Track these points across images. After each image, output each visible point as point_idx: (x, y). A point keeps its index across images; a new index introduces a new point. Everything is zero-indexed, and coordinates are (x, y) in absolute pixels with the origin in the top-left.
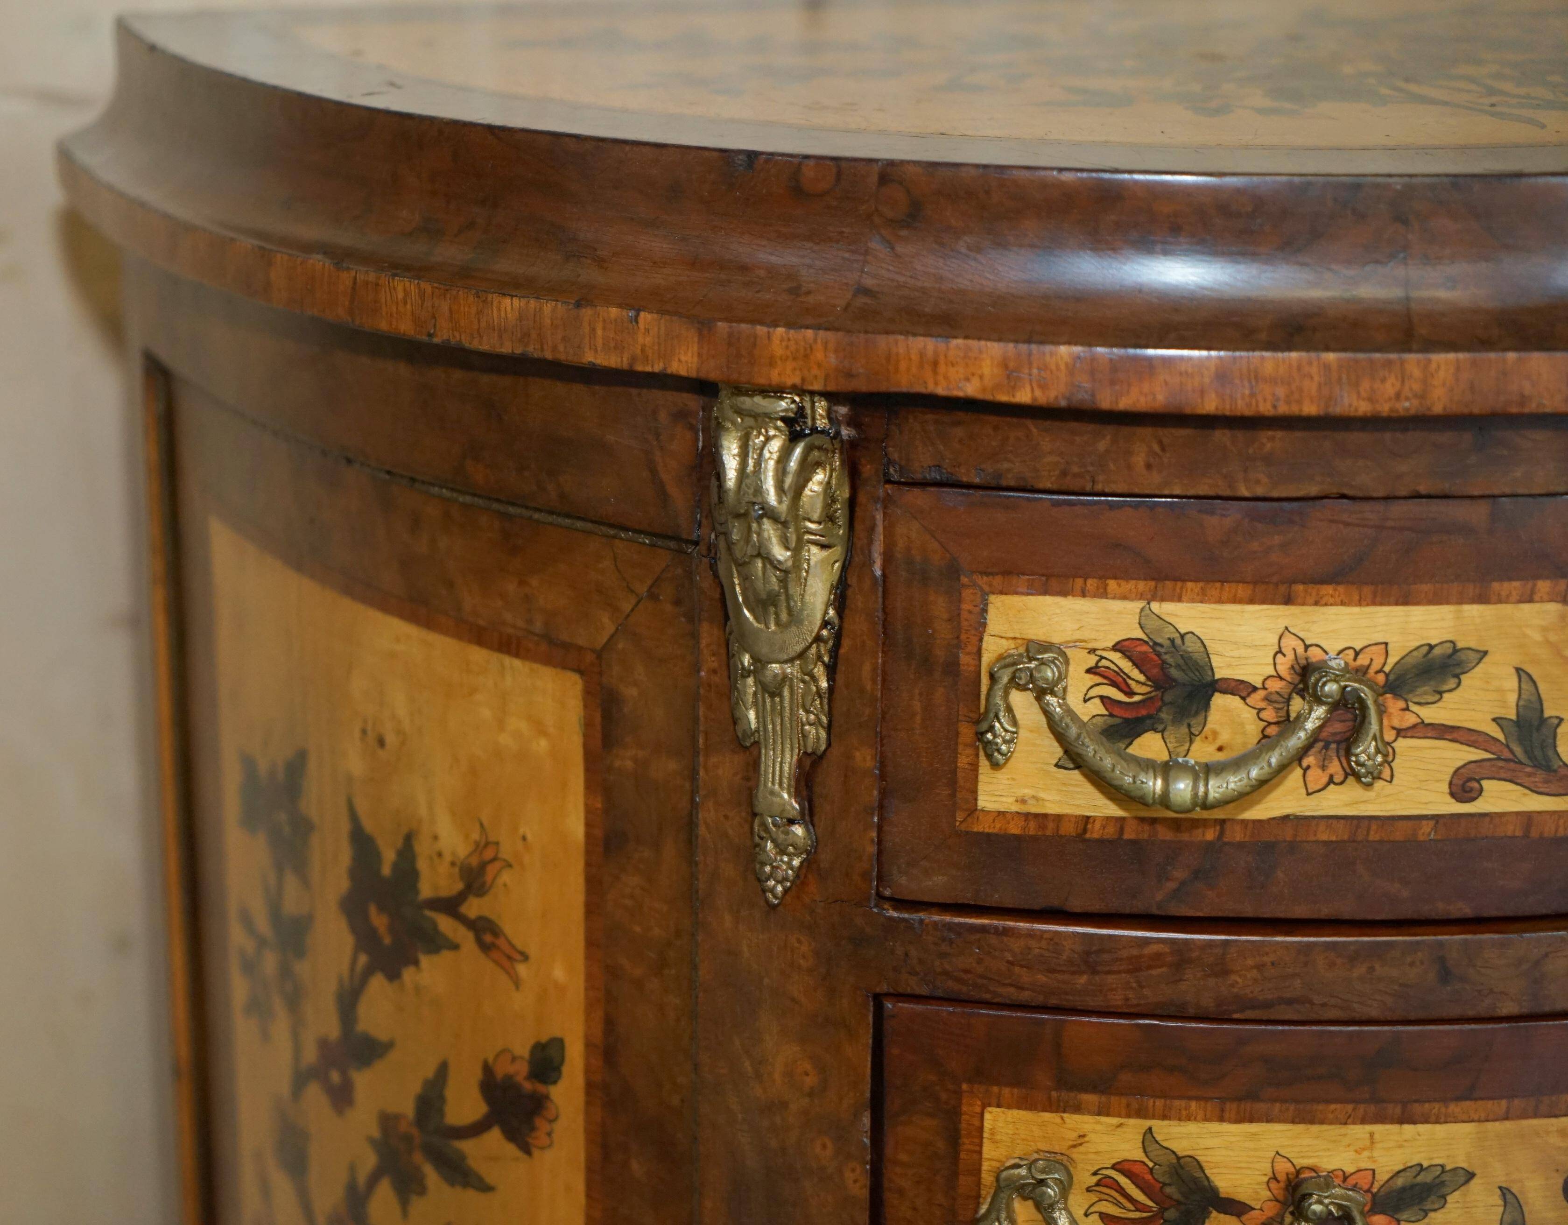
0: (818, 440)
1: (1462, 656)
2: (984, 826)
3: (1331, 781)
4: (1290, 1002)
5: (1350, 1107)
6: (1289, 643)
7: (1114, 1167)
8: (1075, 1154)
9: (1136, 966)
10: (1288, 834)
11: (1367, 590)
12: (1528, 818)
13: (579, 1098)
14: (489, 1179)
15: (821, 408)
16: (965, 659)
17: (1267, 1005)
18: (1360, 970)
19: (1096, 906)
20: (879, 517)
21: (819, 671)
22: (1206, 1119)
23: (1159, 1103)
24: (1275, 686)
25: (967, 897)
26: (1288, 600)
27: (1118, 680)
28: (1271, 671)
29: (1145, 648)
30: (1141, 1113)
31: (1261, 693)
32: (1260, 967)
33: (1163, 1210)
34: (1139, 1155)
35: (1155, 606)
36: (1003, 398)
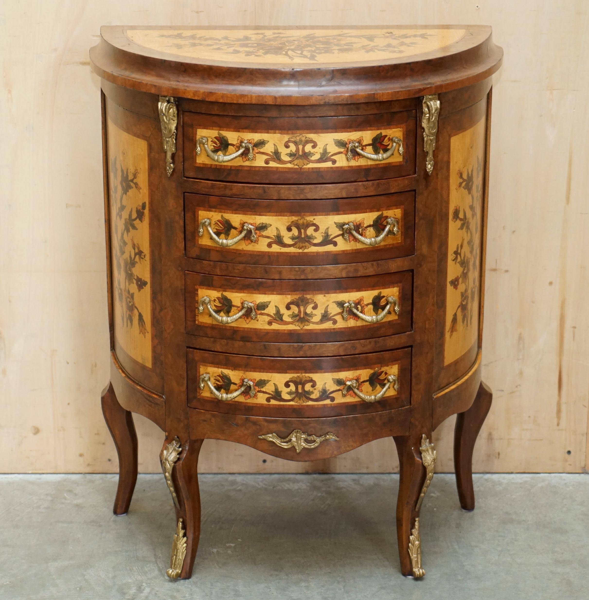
0: (171, 104)
1: (265, 142)
2: (198, 165)
3: (246, 160)
4: (242, 195)
5: (251, 213)
6: (239, 138)
7: (217, 221)
8: (212, 219)
9: (219, 188)
10: (241, 168)
11: (250, 131)
12: (277, 168)
13: (148, 212)
14: (137, 228)
15: (172, 99)
16: (194, 138)
17: (238, 195)
18: (252, 190)
19: (213, 179)
20: (182, 116)
21: (174, 140)
22: (230, 213)
23: (223, 211)
24: (238, 145)
25: (195, 177)
26: (239, 132)
27: (215, 143)
28: (237, 142)
29: (219, 138)
30: (221, 212)
31: (236, 146)
32: (237, 189)
33: (225, 228)
34: (221, 219)
35: (220, 132)
36: (193, 98)
